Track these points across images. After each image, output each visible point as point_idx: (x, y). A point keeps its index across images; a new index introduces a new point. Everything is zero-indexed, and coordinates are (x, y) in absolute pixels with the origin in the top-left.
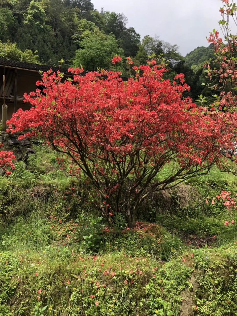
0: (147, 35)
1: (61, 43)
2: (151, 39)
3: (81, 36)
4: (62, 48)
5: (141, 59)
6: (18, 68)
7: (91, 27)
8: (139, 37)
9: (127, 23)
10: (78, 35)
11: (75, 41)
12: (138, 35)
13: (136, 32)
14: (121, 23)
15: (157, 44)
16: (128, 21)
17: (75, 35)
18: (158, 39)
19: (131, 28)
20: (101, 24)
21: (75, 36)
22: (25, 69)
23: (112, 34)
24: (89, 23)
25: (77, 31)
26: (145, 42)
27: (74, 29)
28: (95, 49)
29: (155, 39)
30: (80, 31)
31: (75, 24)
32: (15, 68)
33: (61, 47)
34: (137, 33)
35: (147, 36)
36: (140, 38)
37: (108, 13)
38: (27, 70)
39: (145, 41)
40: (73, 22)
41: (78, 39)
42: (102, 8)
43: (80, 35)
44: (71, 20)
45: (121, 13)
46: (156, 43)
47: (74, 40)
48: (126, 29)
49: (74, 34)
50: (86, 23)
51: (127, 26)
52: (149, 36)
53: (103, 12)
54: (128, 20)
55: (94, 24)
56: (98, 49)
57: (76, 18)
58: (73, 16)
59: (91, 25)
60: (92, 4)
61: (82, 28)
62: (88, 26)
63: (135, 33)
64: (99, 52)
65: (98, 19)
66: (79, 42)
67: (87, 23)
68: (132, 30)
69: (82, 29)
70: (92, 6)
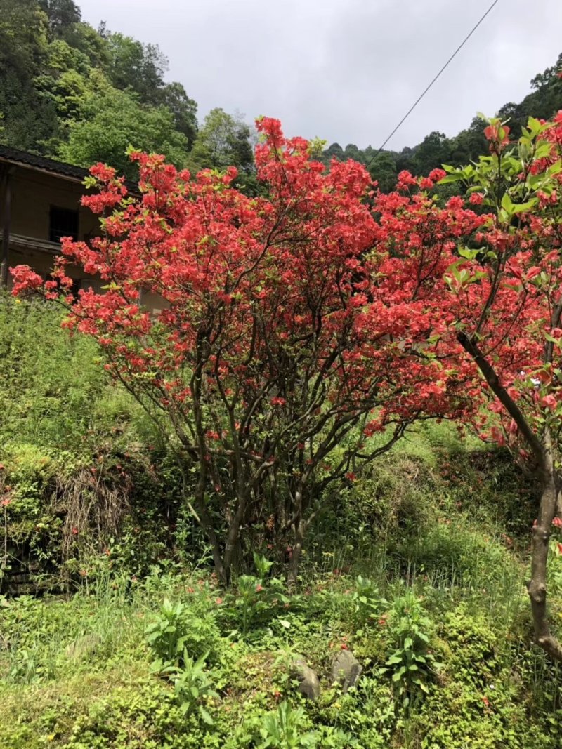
0: (219, 107)
1: (17, 95)
2: (228, 118)
3: (57, 82)
4: (19, 107)
5: (203, 160)
6: (20, 164)
7: (80, 65)
8: (193, 107)
9: (168, 70)
10: (50, 79)
11: (41, 94)
12: (193, 103)
13: (187, 95)
14: (151, 66)
15: (239, 132)
16: (170, 66)
17: (43, 79)
18: (242, 121)
19: (176, 84)
20: (102, 60)
21: (43, 81)
22: (37, 169)
23: (131, 90)
24: (75, 54)
25: (46, 67)
26: (211, 122)
27: (37, 61)
28: (126, 127)
29: (234, 119)
30: (52, 68)
31: (42, 51)
32: (12, 162)
33: (16, 104)
34: (190, 98)
35: (217, 111)
36: (196, 110)
37: (119, 37)
38: (44, 170)
39: (213, 120)
40: (36, 43)
41: (50, 91)
42: (102, 23)
43: (55, 79)
44: (31, 39)
45: (153, 44)
46: (236, 129)
47: (39, 89)
48: (163, 84)
49: (38, 75)
50: (68, 52)
51: (168, 78)
52: (221, 109)
53: (105, 33)
54: (170, 64)
55: (88, 58)
56: (132, 128)
57: (44, 37)
58: (37, 30)
59: (80, 60)
60: (76, 7)
61: (58, 62)
62: (74, 60)
63: (186, 98)
64: (136, 136)
65: (94, 47)
66: (53, 96)
67: (71, 53)
68: (178, 90)
69: (57, 66)
70: (76, 13)
